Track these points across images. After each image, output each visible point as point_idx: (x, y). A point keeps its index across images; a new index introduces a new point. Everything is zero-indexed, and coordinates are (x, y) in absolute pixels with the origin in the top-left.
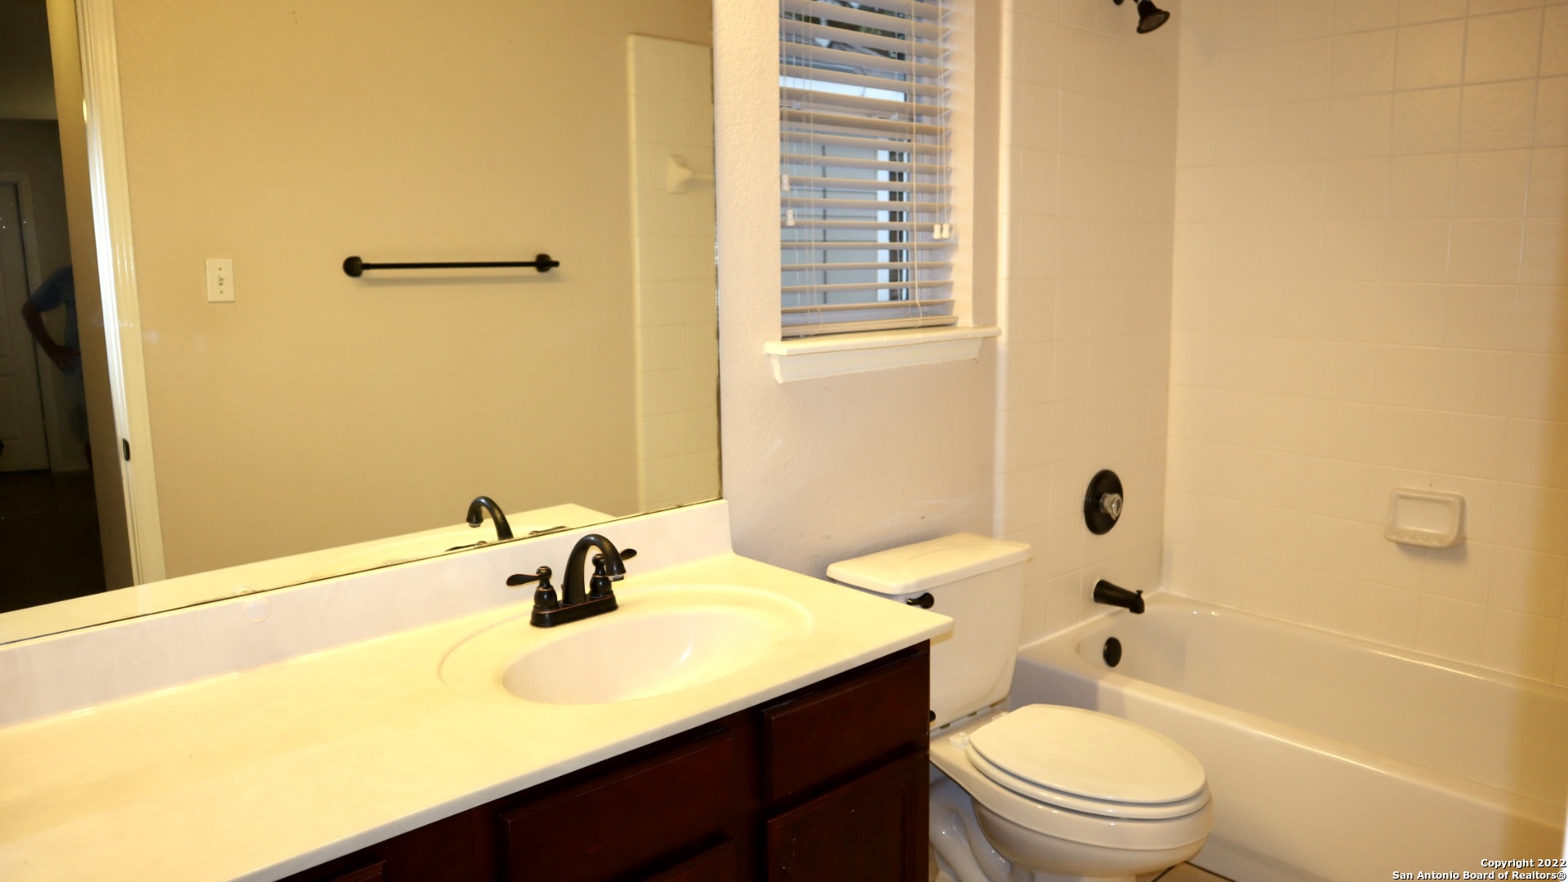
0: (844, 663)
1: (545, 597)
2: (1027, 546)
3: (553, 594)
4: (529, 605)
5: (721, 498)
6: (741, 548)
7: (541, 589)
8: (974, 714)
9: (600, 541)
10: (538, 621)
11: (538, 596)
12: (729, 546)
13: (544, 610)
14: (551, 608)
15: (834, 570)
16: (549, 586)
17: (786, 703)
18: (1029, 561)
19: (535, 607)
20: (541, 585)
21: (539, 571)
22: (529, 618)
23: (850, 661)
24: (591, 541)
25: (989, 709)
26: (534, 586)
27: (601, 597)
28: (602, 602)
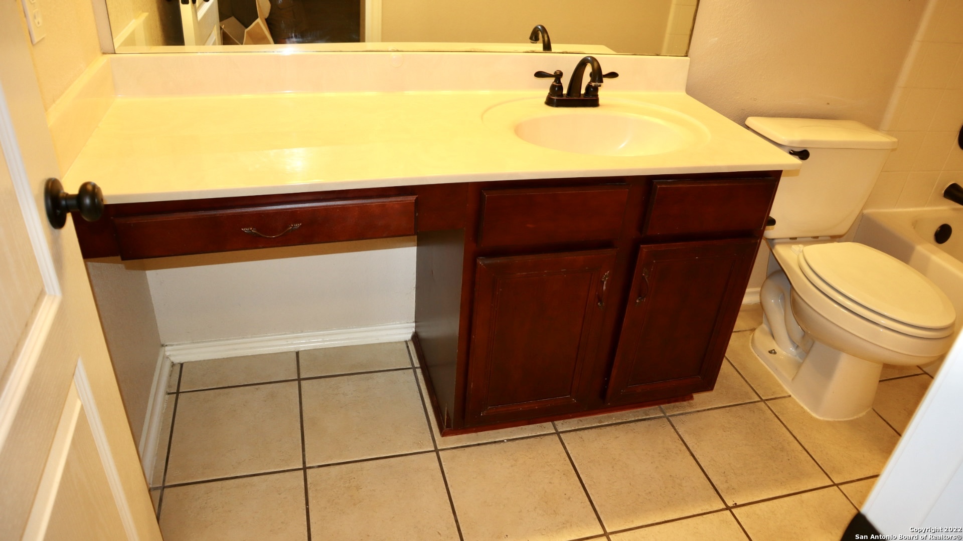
0: (715, 167)
1: (556, 89)
2: (895, 140)
3: (561, 88)
4: (546, 92)
5: (687, 56)
6: (690, 91)
7: (555, 84)
8: (817, 237)
9: (593, 61)
10: (550, 102)
11: (553, 88)
12: (684, 88)
13: (554, 96)
14: (558, 96)
15: (751, 121)
16: (560, 82)
17: (670, 181)
18: (893, 150)
19: (549, 93)
20: (555, 81)
21: (555, 73)
22: (544, 100)
23: (720, 167)
24: (588, 59)
25: (829, 238)
26: (551, 81)
27: (590, 97)
28: (591, 100)
